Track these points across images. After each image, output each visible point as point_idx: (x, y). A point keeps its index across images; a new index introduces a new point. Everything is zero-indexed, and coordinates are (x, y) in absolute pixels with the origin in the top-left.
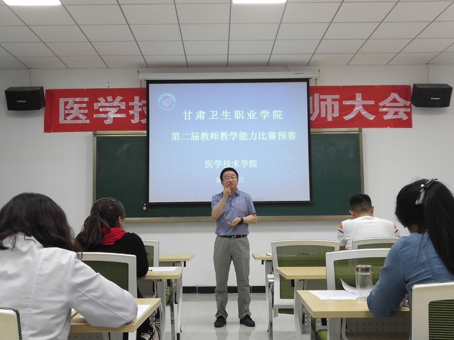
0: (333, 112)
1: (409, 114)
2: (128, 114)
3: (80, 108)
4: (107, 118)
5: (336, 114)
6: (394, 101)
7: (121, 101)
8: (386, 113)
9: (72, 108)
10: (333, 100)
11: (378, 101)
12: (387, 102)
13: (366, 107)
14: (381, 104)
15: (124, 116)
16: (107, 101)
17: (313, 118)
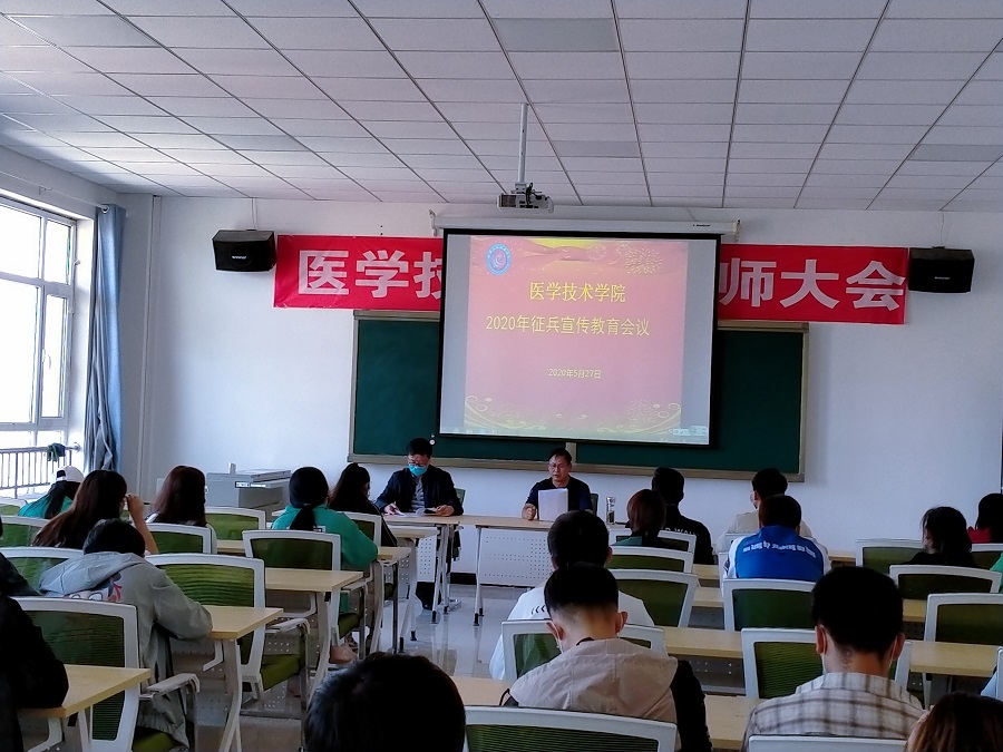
0: (762, 292)
1: (901, 300)
2: (412, 282)
3: (335, 269)
4: (377, 288)
6: (876, 275)
7: (401, 259)
8: (858, 296)
9: (321, 269)
10: (764, 270)
11: (845, 273)
12: (860, 277)
14: (850, 280)
15: (405, 284)
16: (378, 259)
17: (726, 300)
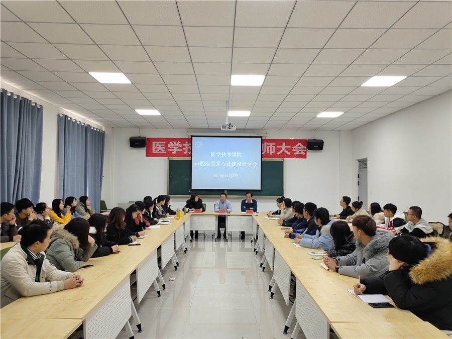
0: (272, 151)
1: (305, 152)
2: (183, 149)
3: (162, 147)
4: (173, 151)
5: (274, 152)
6: (299, 146)
7: (180, 144)
8: (296, 152)
9: (158, 146)
10: (273, 145)
11: (292, 146)
12: (296, 147)
13: (287, 149)
14: (293, 148)
15: (181, 150)
17: (263, 153)
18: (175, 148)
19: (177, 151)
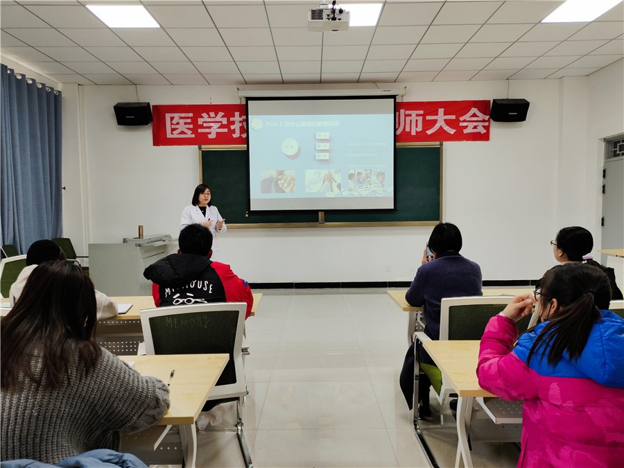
0: (417, 127)
1: (487, 128)
2: (229, 129)
3: (186, 123)
4: (210, 133)
6: (474, 115)
7: (223, 117)
8: (466, 127)
9: (178, 123)
10: (417, 115)
11: (459, 115)
12: (467, 117)
13: (448, 122)
14: (461, 119)
15: (226, 130)
16: (210, 117)
17: (398, 132)
18: (213, 125)
19: (217, 133)
